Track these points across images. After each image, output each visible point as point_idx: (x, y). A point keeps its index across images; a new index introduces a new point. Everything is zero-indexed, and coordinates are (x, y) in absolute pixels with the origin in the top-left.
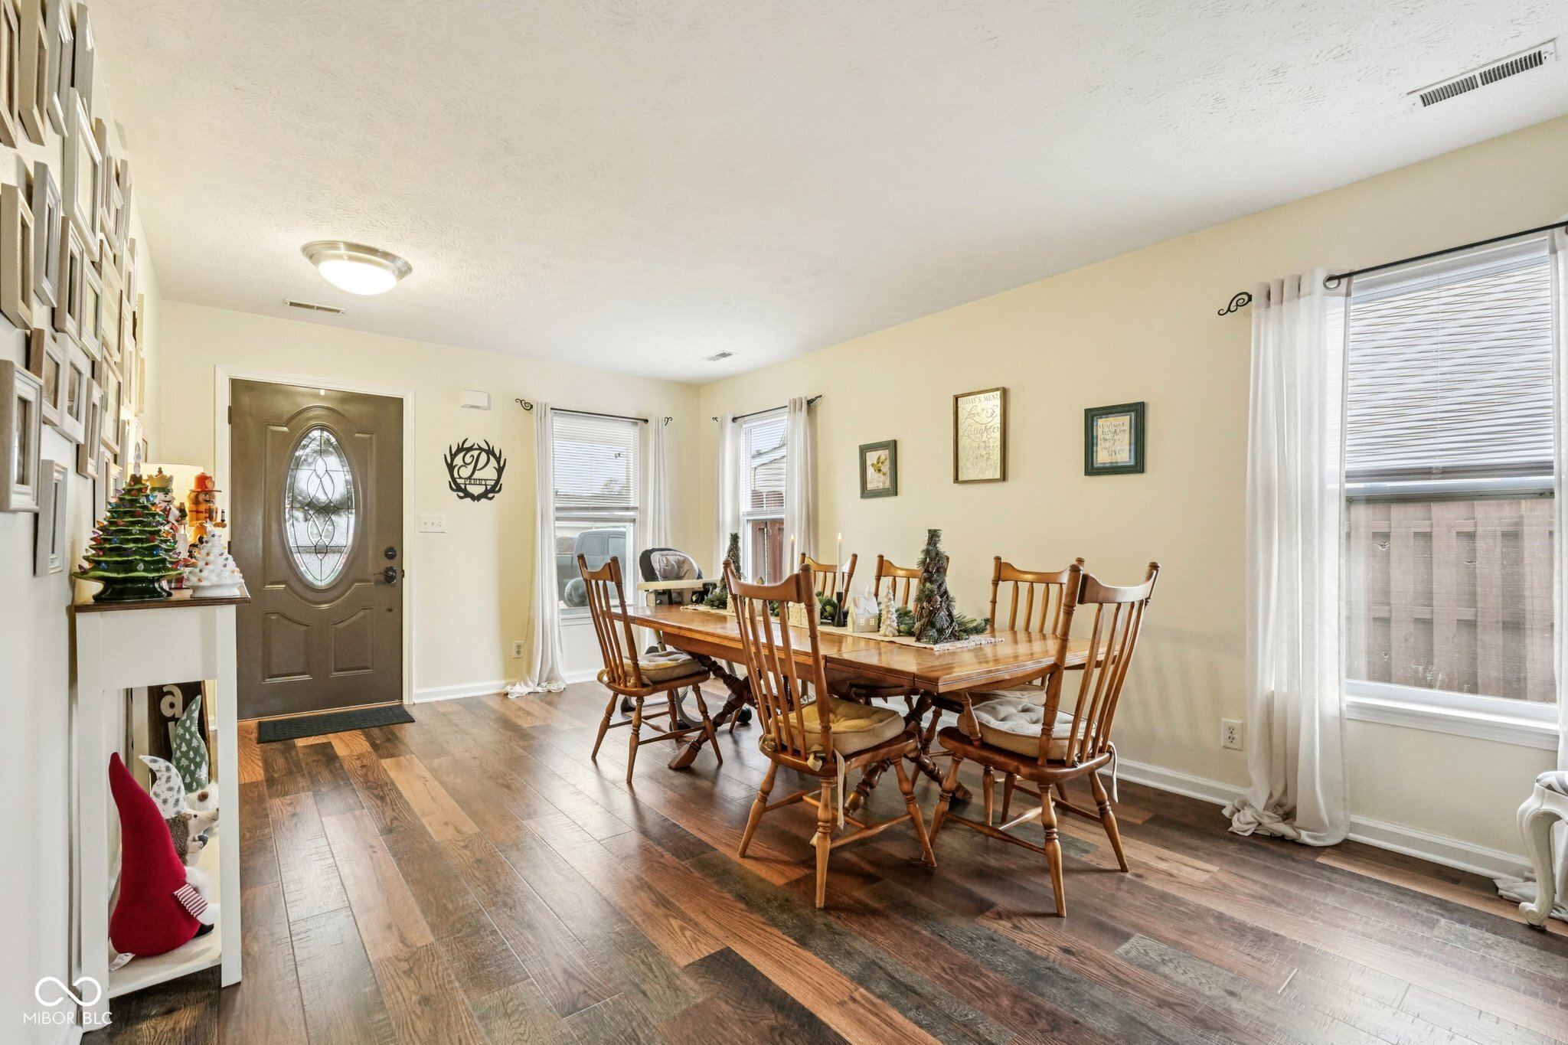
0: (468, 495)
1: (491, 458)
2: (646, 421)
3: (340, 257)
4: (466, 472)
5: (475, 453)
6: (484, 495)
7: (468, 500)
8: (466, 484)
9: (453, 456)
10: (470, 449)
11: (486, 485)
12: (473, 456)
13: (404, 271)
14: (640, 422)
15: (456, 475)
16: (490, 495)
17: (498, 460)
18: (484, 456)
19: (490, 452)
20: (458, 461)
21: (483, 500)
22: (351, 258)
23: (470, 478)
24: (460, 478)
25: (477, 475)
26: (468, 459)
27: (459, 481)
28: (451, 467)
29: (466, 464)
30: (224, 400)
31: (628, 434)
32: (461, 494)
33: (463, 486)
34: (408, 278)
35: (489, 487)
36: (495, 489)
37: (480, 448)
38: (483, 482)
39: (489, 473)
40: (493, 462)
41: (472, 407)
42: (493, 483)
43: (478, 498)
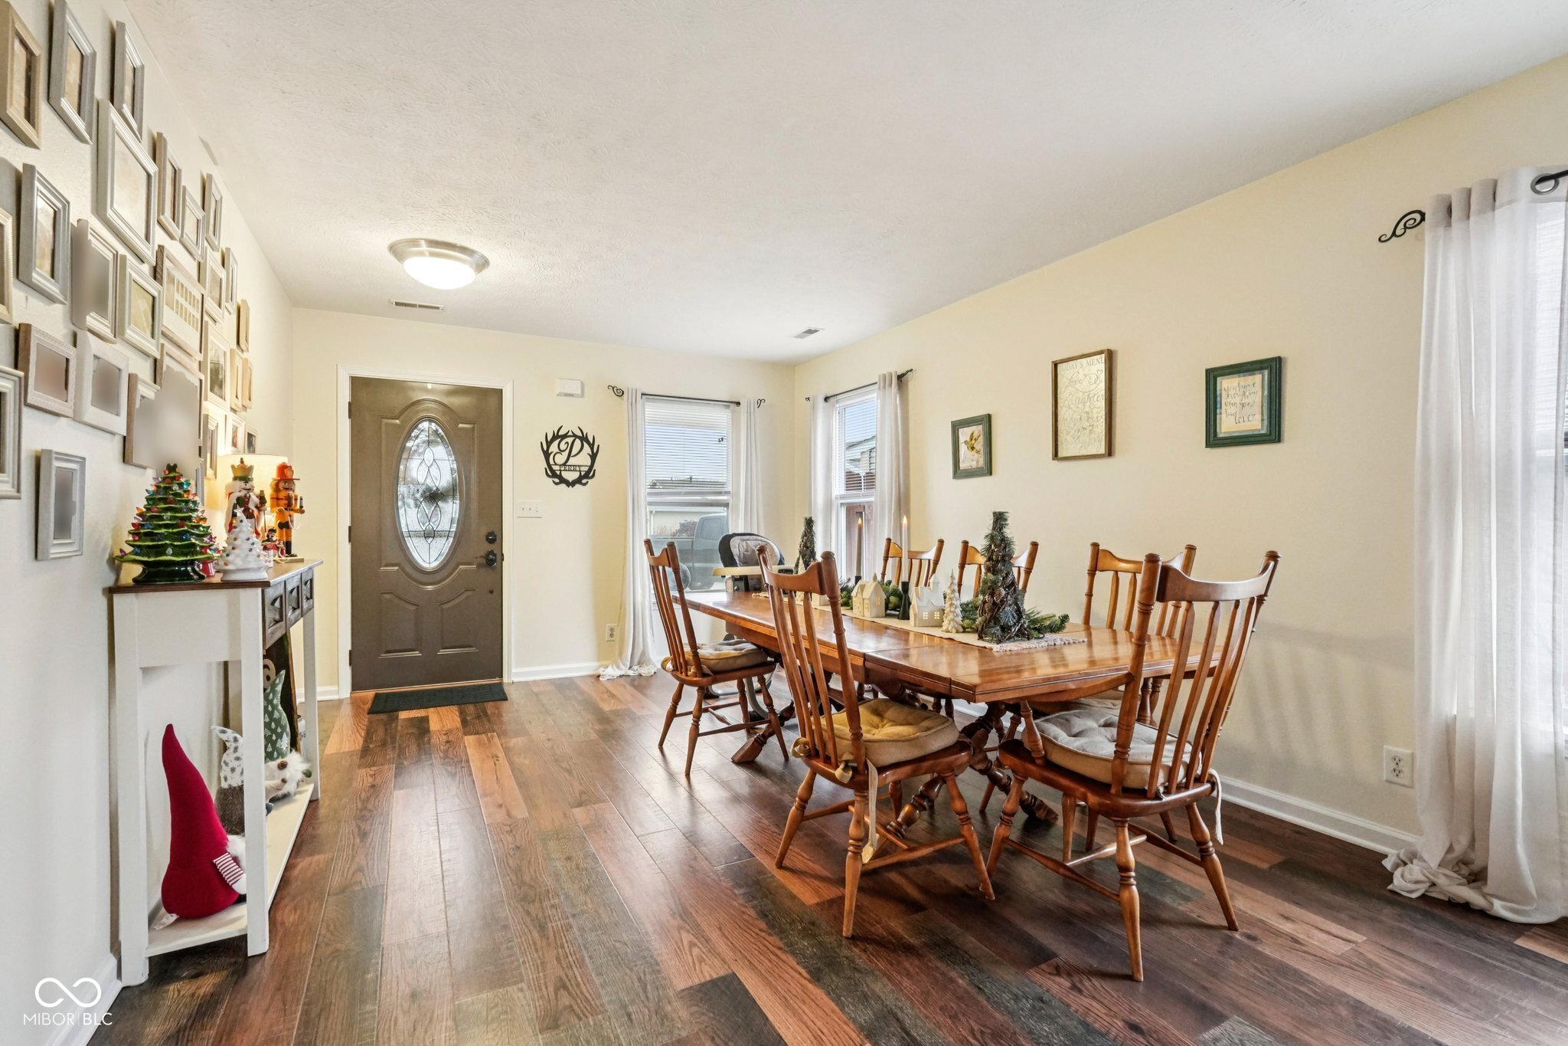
0: (563, 481)
1: (585, 444)
2: (738, 404)
3: (421, 254)
4: (561, 459)
5: (570, 440)
6: (578, 481)
7: (563, 486)
8: (560, 471)
9: (549, 444)
10: (565, 436)
11: (580, 471)
12: (567, 443)
13: (482, 264)
14: (732, 406)
15: (551, 462)
16: (584, 481)
17: (591, 446)
18: (578, 443)
19: (584, 439)
20: (554, 448)
21: (578, 486)
22: (432, 254)
23: (564, 464)
24: (556, 464)
25: (572, 461)
26: (563, 446)
27: (555, 468)
28: (547, 454)
29: (561, 451)
30: (345, 396)
31: (721, 417)
32: (557, 480)
33: (558, 473)
34: (486, 273)
35: (583, 473)
36: (587, 476)
37: (574, 435)
38: (578, 469)
39: (583, 459)
40: (587, 449)
41: (566, 395)
42: (586, 469)
43: (572, 484)
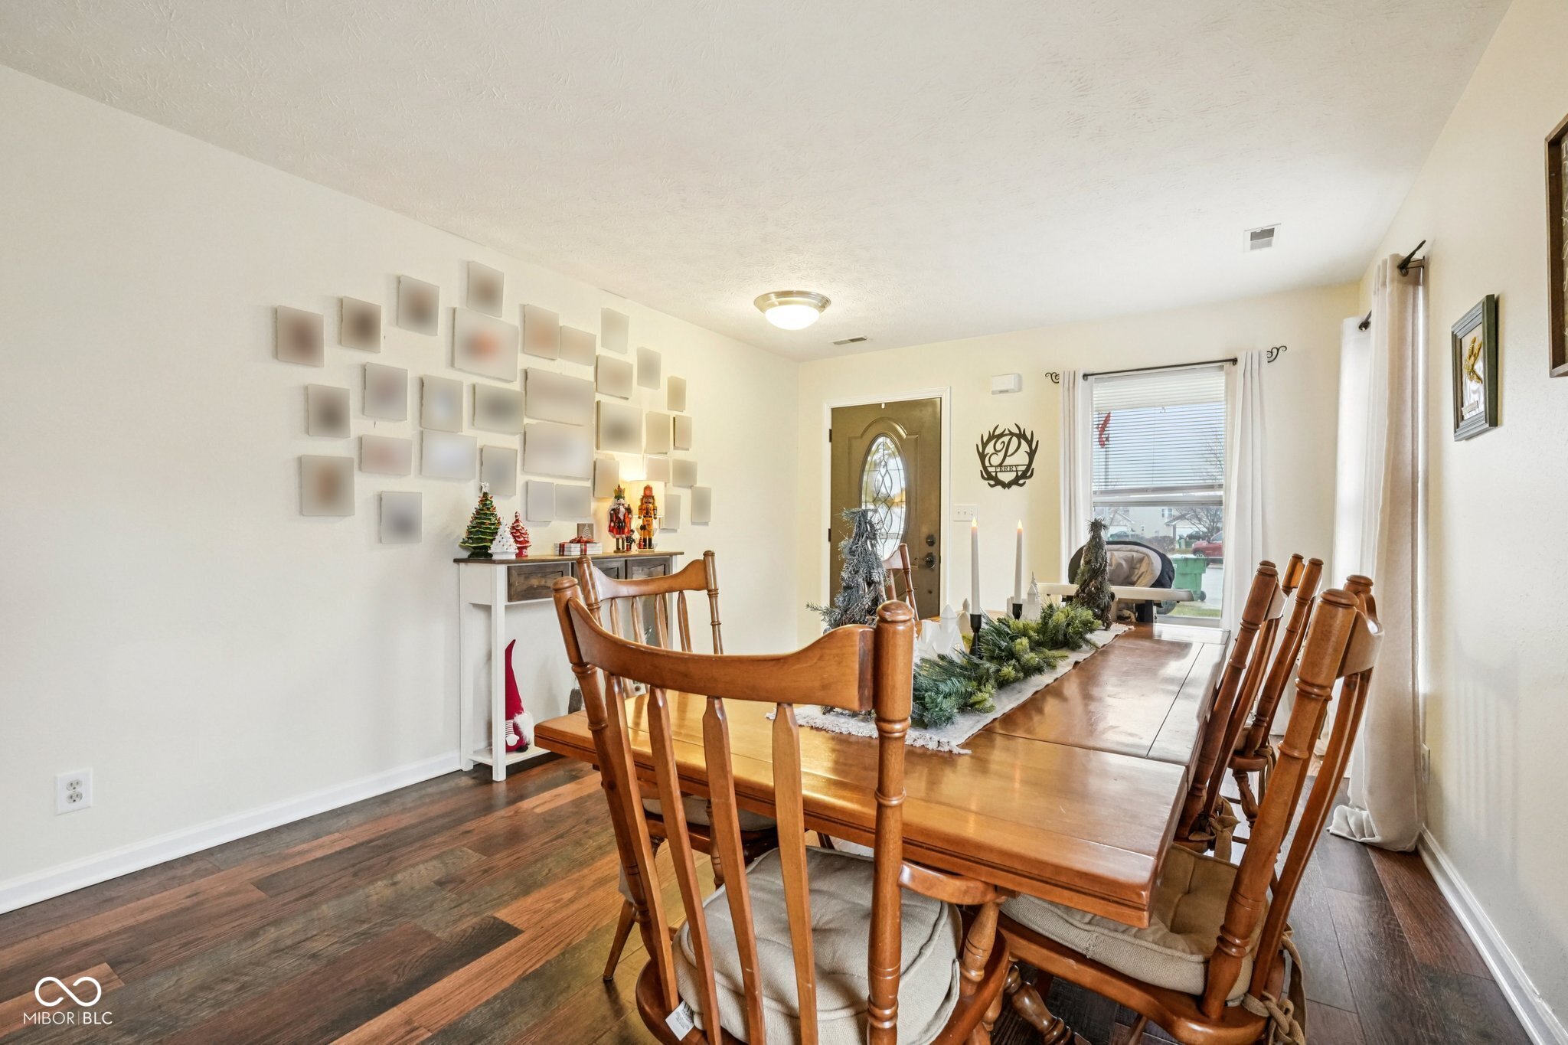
0: (999, 483)
1: (1023, 441)
2: (1234, 361)
4: (996, 460)
5: (1006, 439)
6: (1014, 482)
7: (999, 488)
8: (996, 472)
9: (985, 445)
10: (1002, 435)
11: (1017, 471)
12: (1003, 442)
13: (824, 303)
14: (1227, 365)
15: (987, 464)
16: (1021, 482)
17: (1029, 443)
18: (1015, 440)
19: (1021, 436)
20: (990, 449)
21: (1014, 487)
23: (1000, 465)
24: (991, 466)
25: (1009, 461)
26: (999, 446)
27: (990, 469)
28: (982, 456)
29: (997, 452)
30: (827, 424)
32: (992, 482)
33: (994, 474)
34: (828, 310)
35: (1020, 473)
36: (1026, 474)
37: (1012, 434)
38: (1014, 469)
39: (1020, 458)
40: (1024, 446)
41: (1001, 392)
42: (1024, 468)
43: (1006, 485)
